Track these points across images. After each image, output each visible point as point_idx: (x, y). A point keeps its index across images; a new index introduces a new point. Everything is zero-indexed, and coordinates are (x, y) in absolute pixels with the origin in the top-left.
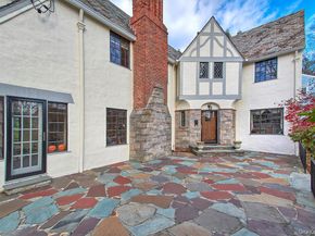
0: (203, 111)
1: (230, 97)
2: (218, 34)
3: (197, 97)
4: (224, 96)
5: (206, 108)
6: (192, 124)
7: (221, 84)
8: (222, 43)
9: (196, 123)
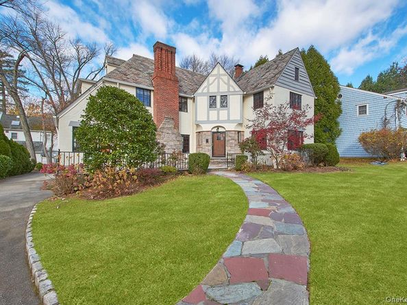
0: (214, 133)
1: (233, 122)
2: (222, 75)
3: (208, 122)
4: (228, 121)
5: (215, 130)
6: (204, 142)
7: (226, 111)
8: (226, 82)
9: (207, 141)
